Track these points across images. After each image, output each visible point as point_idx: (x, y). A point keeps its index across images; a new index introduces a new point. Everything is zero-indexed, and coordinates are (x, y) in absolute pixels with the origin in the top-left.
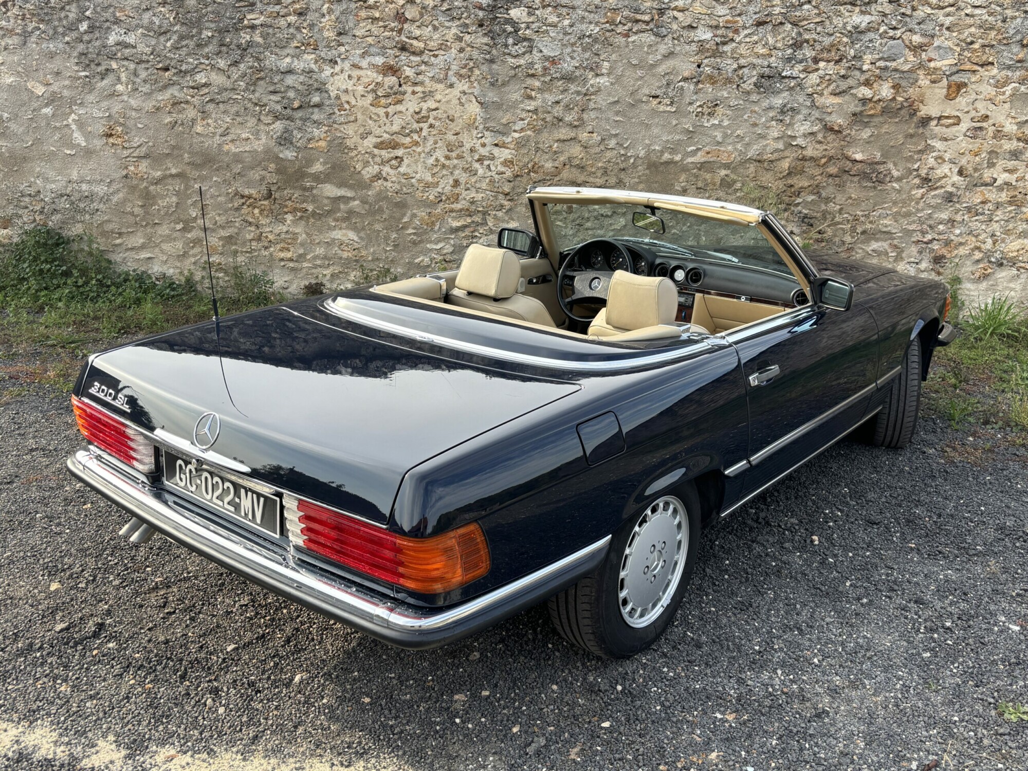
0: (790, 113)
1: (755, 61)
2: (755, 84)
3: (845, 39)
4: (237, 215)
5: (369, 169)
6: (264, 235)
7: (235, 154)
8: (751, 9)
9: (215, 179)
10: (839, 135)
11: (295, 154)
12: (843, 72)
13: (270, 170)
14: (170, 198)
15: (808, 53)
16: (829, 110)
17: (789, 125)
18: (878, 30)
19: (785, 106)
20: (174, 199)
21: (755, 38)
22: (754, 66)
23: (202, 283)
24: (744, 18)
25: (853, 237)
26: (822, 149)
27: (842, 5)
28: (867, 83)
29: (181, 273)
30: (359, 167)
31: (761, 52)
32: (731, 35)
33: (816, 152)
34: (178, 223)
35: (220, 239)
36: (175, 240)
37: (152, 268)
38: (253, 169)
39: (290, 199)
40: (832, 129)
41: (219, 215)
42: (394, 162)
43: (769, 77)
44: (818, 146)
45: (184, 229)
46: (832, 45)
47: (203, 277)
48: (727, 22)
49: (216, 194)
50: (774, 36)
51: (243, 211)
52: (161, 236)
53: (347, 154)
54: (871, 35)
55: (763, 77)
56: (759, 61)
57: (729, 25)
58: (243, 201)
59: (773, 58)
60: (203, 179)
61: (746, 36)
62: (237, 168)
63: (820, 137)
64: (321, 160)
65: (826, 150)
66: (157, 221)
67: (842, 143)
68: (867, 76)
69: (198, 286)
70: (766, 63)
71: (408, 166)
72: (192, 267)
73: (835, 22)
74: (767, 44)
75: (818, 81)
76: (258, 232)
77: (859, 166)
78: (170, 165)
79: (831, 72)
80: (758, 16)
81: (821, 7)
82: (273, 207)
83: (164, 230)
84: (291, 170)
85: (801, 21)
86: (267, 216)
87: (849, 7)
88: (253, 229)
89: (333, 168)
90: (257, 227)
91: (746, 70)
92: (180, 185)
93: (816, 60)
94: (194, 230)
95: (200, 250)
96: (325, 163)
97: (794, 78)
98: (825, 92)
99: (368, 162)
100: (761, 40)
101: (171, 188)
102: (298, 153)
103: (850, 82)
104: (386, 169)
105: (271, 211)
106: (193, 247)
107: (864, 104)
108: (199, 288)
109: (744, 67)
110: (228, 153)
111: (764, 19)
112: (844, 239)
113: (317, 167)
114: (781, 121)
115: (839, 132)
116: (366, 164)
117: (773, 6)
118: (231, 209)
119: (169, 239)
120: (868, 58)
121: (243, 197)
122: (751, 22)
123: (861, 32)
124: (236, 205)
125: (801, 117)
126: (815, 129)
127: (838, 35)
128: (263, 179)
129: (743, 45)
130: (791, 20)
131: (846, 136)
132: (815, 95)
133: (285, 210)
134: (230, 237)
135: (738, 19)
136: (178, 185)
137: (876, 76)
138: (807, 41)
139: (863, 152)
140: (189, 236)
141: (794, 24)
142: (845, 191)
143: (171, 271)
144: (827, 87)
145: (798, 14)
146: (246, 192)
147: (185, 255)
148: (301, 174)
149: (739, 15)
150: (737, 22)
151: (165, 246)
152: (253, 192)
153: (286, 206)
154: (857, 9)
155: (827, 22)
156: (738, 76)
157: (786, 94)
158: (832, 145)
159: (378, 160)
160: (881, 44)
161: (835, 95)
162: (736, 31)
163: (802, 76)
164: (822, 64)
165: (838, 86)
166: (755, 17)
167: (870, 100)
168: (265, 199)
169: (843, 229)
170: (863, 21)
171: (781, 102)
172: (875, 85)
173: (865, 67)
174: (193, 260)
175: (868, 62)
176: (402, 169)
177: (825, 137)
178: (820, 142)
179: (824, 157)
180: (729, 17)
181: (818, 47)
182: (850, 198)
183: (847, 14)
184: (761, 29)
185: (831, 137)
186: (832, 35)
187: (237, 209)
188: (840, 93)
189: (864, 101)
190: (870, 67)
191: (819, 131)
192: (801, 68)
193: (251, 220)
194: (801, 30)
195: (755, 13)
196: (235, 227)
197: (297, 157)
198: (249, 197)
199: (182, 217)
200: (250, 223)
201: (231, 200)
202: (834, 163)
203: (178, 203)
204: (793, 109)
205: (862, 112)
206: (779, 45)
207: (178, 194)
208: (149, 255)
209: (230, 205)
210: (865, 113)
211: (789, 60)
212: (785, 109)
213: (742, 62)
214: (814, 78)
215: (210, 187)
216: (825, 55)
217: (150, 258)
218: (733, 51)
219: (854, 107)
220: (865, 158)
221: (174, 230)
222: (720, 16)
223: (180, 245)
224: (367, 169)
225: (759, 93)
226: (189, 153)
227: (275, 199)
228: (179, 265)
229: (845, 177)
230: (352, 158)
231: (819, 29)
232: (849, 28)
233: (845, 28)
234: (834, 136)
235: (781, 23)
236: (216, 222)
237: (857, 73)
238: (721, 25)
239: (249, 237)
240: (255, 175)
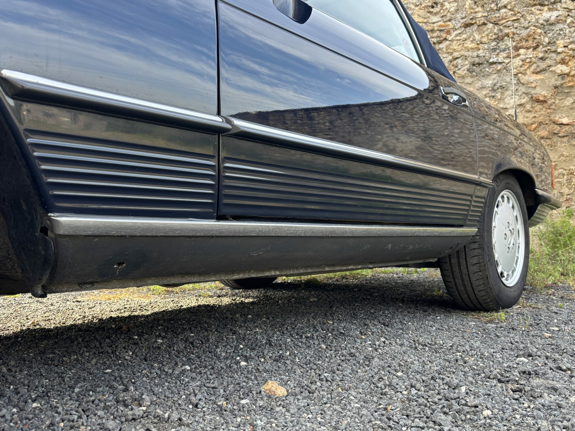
0: (500, 90)
1: (466, 54)
2: (468, 70)
3: (539, 31)
8: (459, 16)
10: (545, 105)
12: (541, 55)
15: (510, 43)
16: (533, 85)
17: (500, 99)
18: (566, 21)
19: (495, 85)
21: (464, 36)
22: (466, 58)
24: (453, 22)
25: (570, 189)
26: (531, 116)
27: (532, 6)
28: (563, 62)
31: (470, 46)
32: (444, 35)
33: (526, 119)
40: (538, 101)
43: (479, 64)
44: (528, 115)
46: (529, 36)
48: (440, 26)
50: (480, 34)
54: (561, 26)
55: (474, 65)
56: (470, 53)
57: (442, 28)
59: (481, 51)
61: (457, 35)
63: (528, 107)
65: (535, 117)
67: (549, 111)
68: (562, 56)
70: (475, 54)
73: (529, 18)
74: (474, 40)
75: (521, 63)
77: (567, 128)
79: (531, 56)
80: (464, 20)
81: (516, 9)
85: (500, 20)
87: (539, 7)
91: (459, 61)
93: (517, 48)
97: (500, 63)
98: (528, 72)
100: (469, 37)
103: (548, 62)
107: (563, 79)
109: (457, 58)
111: (470, 22)
112: (562, 191)
114: (493, 97)
115: (545, 102)
117: (476, 12)
120: (561, 43)
122: (459, 25)
123: (552, 24)
125: (509, 92)
126: (523, 101)
127: (533, 28)
129: (455, 42)
130: (492, 21)
131: (551, 105)
132: (520, 75)
135: (449, 23)
137: (570, 56)
138: (507, 35)
139: (568, 116)
141: (496, 24)
142: (556, 150)
144: (529, 68)
145: (497, 15)
149: (450, 20)
150: (449, 25)
154: (546, 8)
155: (522, 20)
156: (453, 65)
157: (494, 76)
158: (541, 112)
160: (570, 32)
161: (537, 73)
162: (448, 32)
163: (507, 61)
164: (522, 51)
165: (538, 66)
166: (462, 21)
167: (568, 75)
169: (560, 182)
170: (553, 15)
171: (491, 82)
172: (570, 63)
173: (559, 50)
175: (562, 45)
177: (532, 107)
178: (529, 111)
179: (534, 123)
180: (441, 23)
181: (517, 38)
182: (563, 155)
183: (538, 12)
184: (468, 29)
185: (538, 107)
186: (527, 28)
188: (541, 71)
189: (563, 75)
190: (563, 49)
191: (527, 103)
192: (505, 55)
194: (501, 27)
195: (462, 18)
202: (544, 128)
204: (502, 87)
205: (562, 84)
206: (484, 40)
210: (565, 85)
211: (494, 50)
212: (496, 88)
213: (456, 54)
214: (517, 62)
216: (524, 43)
218: (447, 47)
219: (555, 81)
220: (571, 121)
222: (434, 23)
225: (472, 77)
229: (555, 139)
231: (516, 25)
232: (541, 21)
233: (537, 22)
234: (541, 106)
235: (484, 24)
237: (554, 55)
238: (436, 28)
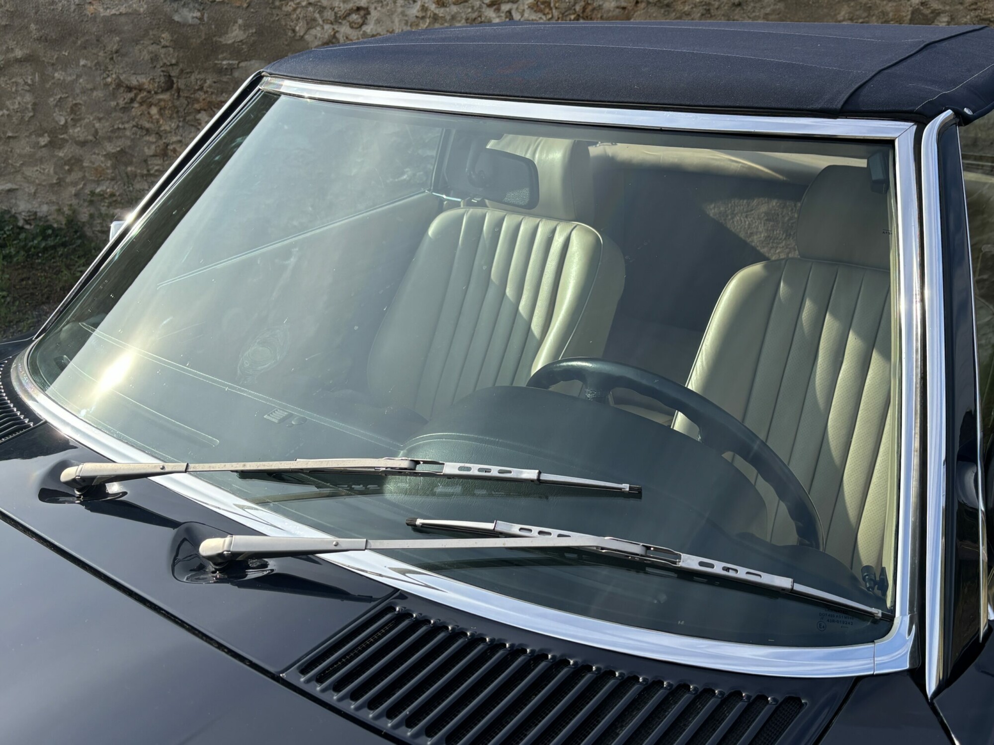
4: (126, 119)
5: (317, 31)
6: (171, 147)
7: (107, 20)
9: (82, 62)
11: (198, 14)
13: (163, 43)
14: (23, 96)
20: (28, 98)
23: (91, 225)
29: (59, 211)
30: (300, 28)
34: (42, 135)
35: (108, 156)
36: (41, 160)
37: (16, 205)
38: (137, 42)
39: (201, 88)
41: (100, 120)
42: (354, 17)
45: (53, 144)
47: (92, 216)
49: (89, 86)
51: (134, 112)
52: (20, 156)
53: (280, 8)
58: (131, 95)
60: (65, 64)
62: (113, 43)
64: (240, 21)
66: (10, 134)
69: (86, 229)
71: (378, 21)
72: (74, 201)
76: (161, 143)
78: (12, 44)
82: (177, 103)
83: (23, 147)
84: (195, 42)
86: (171, 118)
88: (152, 138)
89: (260, 33)
90: (159, 135)
92: (33, 74)
94: (67, 146)
95: (80, 174)
96: (245, 27)
99: (314, 20)
101: (20, 81)
102: (202, 11)
104: (344, 29)
105: (175, 109)
106: (70, 171)
108: (89, 233)
110: (94, 18)
113: (235, 34)
116: (311, 23)
118: (115, 109)
119: (32, 160)
121: (129, 89)
124: (122, 103)
128: (155, 58)
133: (197, 106)
134: (122, 152)
136: (29, 76)
140: (61, 154)
143: (45, 208)
146: (134, 82)
147: (60, 183)
148: (212, 48)
151: (29, 171)
152: (143, 80)
153: (197, 101)
159: (329, 15)
168: (165, 90)
174: (73, 190)
176: (368, 29)
187: (125, 109)
193: (147, 125)
196: (127, 137)
197: (201, 19)
198: (140, 89)
199: (45, 125)
200: (147, 130)
201: (114, 96)
203: (35, 104)
207: (32, 89)
208: (9, 186)
209: (113, 104)
215: (79, 76)
217: (10, 191)
221: (36, 145)
223: (50, 169)
224: (313, 32)
226: (37, 23)
227: (179, 90)
228: (54, 198)
230: (288, 15)
236: (96, 132)
239: (149, 151)
240: (143, 52)
